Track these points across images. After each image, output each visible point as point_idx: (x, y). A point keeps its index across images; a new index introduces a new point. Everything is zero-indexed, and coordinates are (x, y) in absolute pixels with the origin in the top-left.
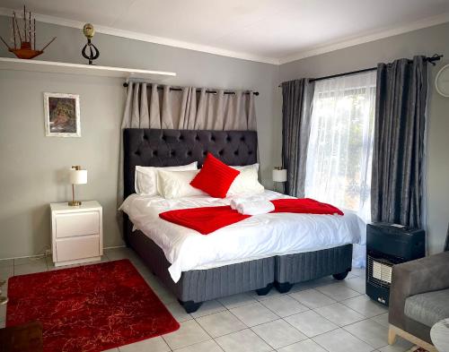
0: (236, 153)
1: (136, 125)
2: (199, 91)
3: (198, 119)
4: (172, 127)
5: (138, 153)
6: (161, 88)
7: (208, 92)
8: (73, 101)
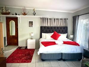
0: (62, 31)
1: (43, 26)
2: (55, 19)
3: (55, 24)
4: (49, 26)
5: (43, 31)
6: (47, 19)
7: (57, 19)
8: (32, 22)
